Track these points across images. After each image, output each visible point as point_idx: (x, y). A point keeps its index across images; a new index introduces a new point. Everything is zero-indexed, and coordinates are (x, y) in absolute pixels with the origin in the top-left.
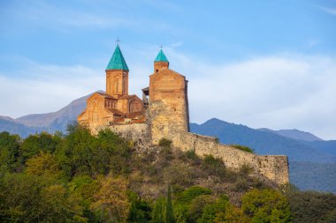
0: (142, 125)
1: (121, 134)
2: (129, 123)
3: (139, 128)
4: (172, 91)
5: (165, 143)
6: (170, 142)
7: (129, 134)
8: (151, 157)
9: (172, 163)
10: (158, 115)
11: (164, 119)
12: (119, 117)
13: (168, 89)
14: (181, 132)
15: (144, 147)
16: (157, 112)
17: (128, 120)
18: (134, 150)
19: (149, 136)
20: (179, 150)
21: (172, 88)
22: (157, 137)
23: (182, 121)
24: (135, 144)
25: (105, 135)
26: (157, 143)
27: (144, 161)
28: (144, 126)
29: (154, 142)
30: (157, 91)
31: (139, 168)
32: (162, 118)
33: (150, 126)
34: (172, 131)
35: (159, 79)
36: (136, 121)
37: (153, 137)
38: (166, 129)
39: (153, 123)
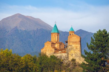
0: (65, 54)
1: (58, 57)
2: (61, 53)
3: (64, 55)
4: (76, 42)
5: (73, 60)
6: (75, 60)
7: (61, 57)
8: (69, 65)
9: (76, 67)
10: (71, 50)
11: (73, 52)
12: (56, 50)
13: (74, 41)
14: (79, 56)
15: (66, 61)
16: (70, 49)
17: (60, 52)
18: (63, 62)
19: (68, 58)
20: (78, 62)
21: (76, 41)
22: (70, 58)
23: (79, 52)
24: (63, 60)
25: (52, 57)
26: (71, 60)
27: (66, 66)
28: (66, 54)
29: (69, 60)
30: (71, 42)
31: (65, 69)
32: (72, 51)
33: (68, 54)
34: (76, 56)
35: (71, 38)
36: (63, 52)
37: (69, 58)
38: (74, 55)
39: (69, 53)
